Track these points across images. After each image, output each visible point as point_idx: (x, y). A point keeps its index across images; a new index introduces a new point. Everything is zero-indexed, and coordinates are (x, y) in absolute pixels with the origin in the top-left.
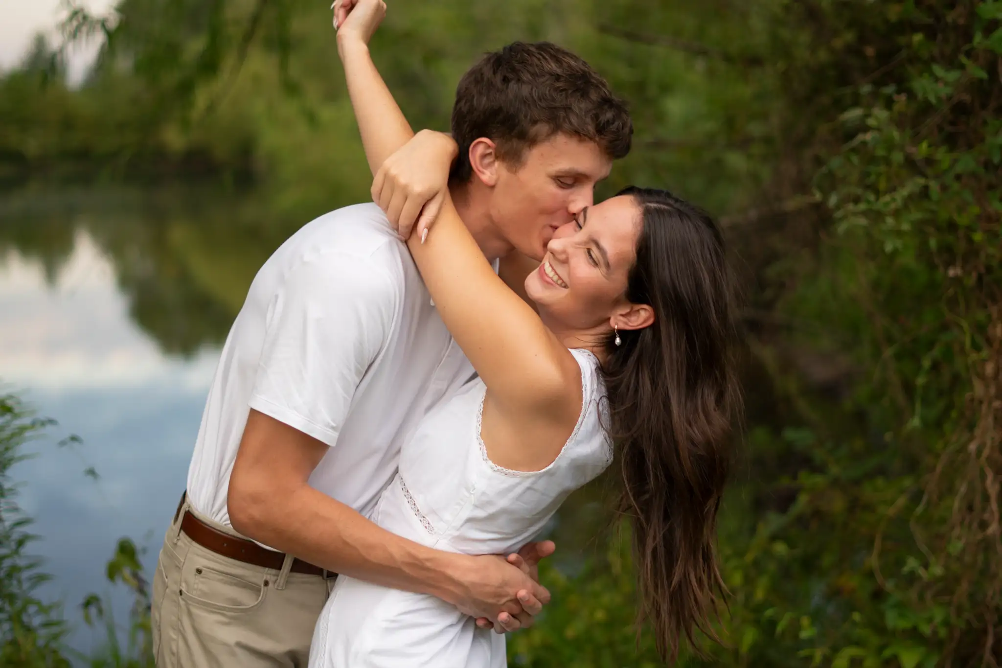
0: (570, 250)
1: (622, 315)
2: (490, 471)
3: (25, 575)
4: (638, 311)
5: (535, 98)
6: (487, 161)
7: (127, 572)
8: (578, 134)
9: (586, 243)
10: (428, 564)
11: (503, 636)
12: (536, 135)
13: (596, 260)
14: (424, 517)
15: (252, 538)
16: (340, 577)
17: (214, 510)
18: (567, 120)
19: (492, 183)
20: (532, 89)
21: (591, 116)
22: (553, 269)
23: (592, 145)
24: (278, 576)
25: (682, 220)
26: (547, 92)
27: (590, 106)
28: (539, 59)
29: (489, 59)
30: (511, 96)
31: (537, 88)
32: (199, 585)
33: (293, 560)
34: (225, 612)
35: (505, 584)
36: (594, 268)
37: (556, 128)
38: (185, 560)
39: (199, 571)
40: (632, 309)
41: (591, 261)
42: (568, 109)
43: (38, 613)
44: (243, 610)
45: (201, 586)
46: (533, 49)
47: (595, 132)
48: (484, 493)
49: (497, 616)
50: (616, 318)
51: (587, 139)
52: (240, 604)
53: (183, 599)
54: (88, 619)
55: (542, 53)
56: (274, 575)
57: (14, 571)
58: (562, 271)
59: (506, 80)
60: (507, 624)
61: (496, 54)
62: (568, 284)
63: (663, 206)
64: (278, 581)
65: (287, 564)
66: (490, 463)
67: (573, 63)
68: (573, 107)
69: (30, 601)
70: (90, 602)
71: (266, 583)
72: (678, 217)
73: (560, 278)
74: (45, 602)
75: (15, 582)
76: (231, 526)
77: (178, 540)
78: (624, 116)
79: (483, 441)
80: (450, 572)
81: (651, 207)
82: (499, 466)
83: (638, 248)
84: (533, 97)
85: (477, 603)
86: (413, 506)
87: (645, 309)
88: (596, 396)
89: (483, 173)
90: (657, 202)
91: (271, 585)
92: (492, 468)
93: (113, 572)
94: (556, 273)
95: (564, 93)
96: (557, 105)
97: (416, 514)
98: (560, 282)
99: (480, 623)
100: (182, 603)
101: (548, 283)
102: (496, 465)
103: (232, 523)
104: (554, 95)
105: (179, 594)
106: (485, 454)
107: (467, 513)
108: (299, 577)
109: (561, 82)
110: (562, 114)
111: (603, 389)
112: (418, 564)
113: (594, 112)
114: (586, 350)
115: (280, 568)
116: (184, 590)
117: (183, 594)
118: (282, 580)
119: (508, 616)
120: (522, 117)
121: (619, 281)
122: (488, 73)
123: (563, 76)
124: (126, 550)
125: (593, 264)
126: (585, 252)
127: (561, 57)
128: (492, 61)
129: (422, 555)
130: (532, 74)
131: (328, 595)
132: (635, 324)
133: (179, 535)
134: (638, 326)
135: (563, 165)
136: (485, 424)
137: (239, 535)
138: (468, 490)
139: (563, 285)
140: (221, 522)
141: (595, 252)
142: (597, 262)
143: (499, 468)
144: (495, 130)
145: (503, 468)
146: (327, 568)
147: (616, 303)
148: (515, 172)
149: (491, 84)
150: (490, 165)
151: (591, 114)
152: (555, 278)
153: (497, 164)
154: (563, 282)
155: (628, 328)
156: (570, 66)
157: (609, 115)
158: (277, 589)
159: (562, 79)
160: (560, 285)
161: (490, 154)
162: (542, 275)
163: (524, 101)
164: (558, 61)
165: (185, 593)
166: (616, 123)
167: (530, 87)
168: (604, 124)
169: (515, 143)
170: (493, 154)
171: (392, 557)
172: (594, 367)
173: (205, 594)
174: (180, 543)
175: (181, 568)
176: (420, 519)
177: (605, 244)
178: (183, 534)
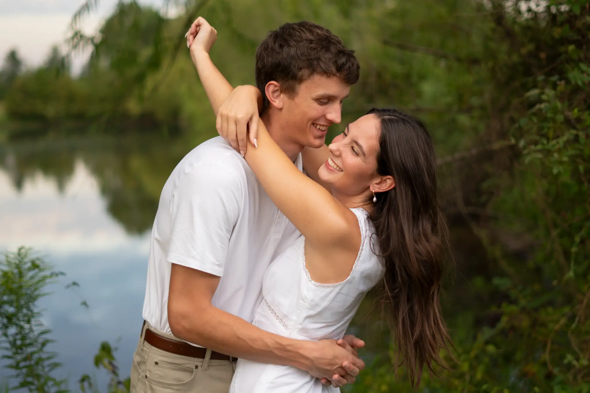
0: (342, 149)
1: (377, 184)
2: (314, 287)
3: (46, 363)
4: (386, 180)
5: (299, 55)
6: (276, 94)
7: (106, 361)
8: (327, 73)
9: (351, 143)
10: (289, 348)
11: (338, 389)
12: (302, 76)
13: (357, 152)
14: (281, 320)
15: (185, 340)
16: (239, 359)
17: (162, 327)
18: (318, 66)
19: (280, 107)
20: (296, 50)
21: (332, 62)
22: (333, 161)
23: (335, 79)
24: (203, 362)
25: (405, 124)
26: (305, 51)
27: (331, 56)
28: (299, 32)
29: (271, 36)
30: (285, 55)
31: (299, 49)
32: (157, 371)
33: (211, 352)
34: (173, 387)
35: (336, 357)
36: (356, 157)
37: (313, 71)
38: (148, 358)
39: (157, 363)
40: (382, 180)
41: (354, 153)
42: (318, 59)
43: (53, 385)
44: (182, 385)
45: (158, 372)
46: (296, 26)
47: (336, 71)
48: (312, 300)
49: (332, 377)
50: (373, 186)
51: (332, 75)
52: (181, 381)
53: (148, 381)
54: (83, 389)
55: (302, 28)
56: (201, 362)
57: (40, 361)
58: (338, 162)
59: (281, 46)
60: (339, 381)
61: (275, 31)
62: (343, 169)
63: (392, 117)
64: (204, 365)
65: (208, 355)
66: (313, 282)
67: (319, 32)
68: (321, 58)
69: (49, 379)
70: (84, 379)
71: (197, 367)
72: (403, 123)
73: (338, 166)
74: (58, 379)
75: (40, 368)
76: (172, 335)
77: (143, 347)
78: (352, 60)
79: (307, 270)
80: (302, 352)
81: (385, 118)
82: (318, 283)
83: (380, 142)
84: (298, 55)
85: (319, 369)
86: (275, 315)
87: (389, 178)
88: (369, 233)
89: (274, 101)
90: (389, 115)
91: (199, 368)
92: (315, 285)
93: (98, 361)
94: (335, 164)
95: (316, 50)
96: (312, 57)
97: (277, 319)
98: (338, 168)
99: (323, 381)
100: (147, 382)
101: (332, 170)
102: (317, 283)
103: (173, 333)
104: (309, 51)
105: (145, 377)
106: (310, 278)
107: (305, 314)
108: (216, 362)
109: (313, 44)
110: (315, 63)
111: (373, 229)
112: (283, 348)
113: (334, 59)
114: (360, 208)
115: (204, 358)
116: (148, 375)
117: (147, 377)
118: (206, 365)
119: (339, 377)
120: (292, 67)
121: (372, 164)
122: (271, 43)
123: (314, 40)
124: (106, 349)
125: (356, 155)
126: (350, 149)
127: (312, 29)
128: (273, 36)
129: (285, 343)
130: (295, 41)
131: (234, 372)
132: (384, 188)
133: (143, 344)
134: (386, 189)
135: (320, 92)
136: (307, 259)
137: (178, 340)
138: (303, 300)
139: (340, 170)
140: (167, 333)
141: (356, 148)
142: (358, 154)
143: (319, 284)
144: (278, 76)
145: (321, 284)
146: (231, 355)
147: (372, 177)
148: (293, 99)
149: (273, 49)
150: (278, 96)
151: (332, 61)
152: (335, 166)
153: (282, 95)
154: (340, 168)
155: (381, 191)
156: (318, 34)
157: (343, 60)
158: (203, 370)
159: (314, 42)
160: (338, 170)
161: (277, 90)
162: (328, 166)
163: (293, 58)
164: (311, 31)
165: (149, 377)
166: (348, 64)
167: (295, 48)
168: (341, 66)
169: (291, 82)
170: (279, 90)
171: (267, 345)
172: (366, 217)
173: (161, 377)
174: (145, 348)
175: (146, 362)
176: (279, 321)
177: (361, 142)
178: (146, 343)
